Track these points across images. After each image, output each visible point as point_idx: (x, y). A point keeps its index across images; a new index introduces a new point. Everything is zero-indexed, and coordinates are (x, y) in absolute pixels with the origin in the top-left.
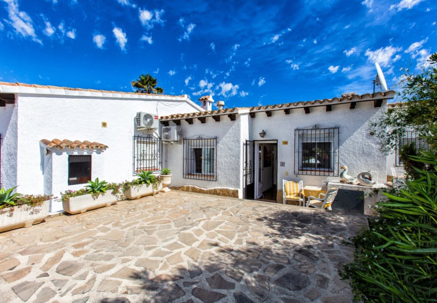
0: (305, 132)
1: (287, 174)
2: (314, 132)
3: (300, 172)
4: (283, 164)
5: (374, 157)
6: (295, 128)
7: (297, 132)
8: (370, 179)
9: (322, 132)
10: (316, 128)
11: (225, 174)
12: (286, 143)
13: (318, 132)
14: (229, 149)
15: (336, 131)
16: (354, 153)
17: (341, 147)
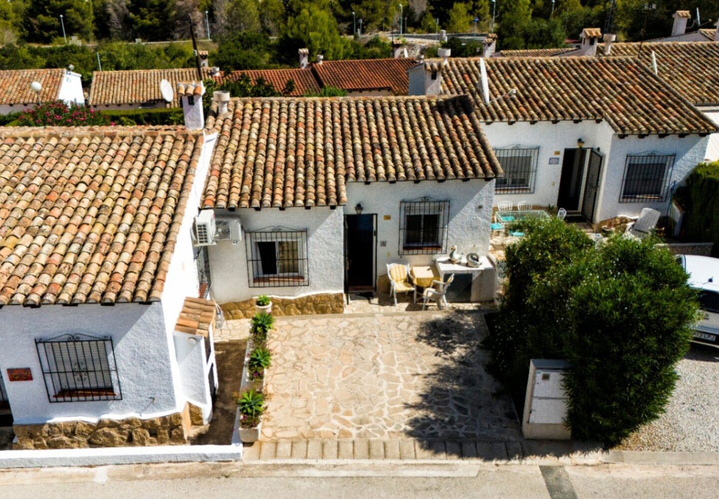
0: (413, 205)
1: (389, 254)
2: (422, 205)
3: (406, 252)
4: (384, 244)
5: (480, 231)
6: (401, 198)
7: (403, 205)
8: (477, 260)
9: (432, 205)
10: (425, 199)
11: (322, 274)
12: (388, 218)
13: (427, 205)
14: (327, 243)
15: (447, 204)
16: (462, 227)
17: (451, 222)
